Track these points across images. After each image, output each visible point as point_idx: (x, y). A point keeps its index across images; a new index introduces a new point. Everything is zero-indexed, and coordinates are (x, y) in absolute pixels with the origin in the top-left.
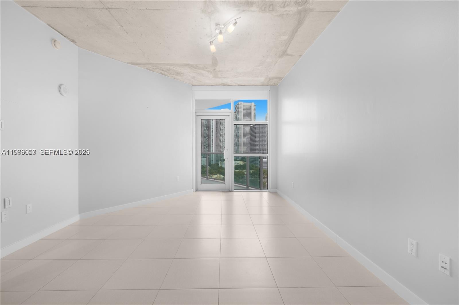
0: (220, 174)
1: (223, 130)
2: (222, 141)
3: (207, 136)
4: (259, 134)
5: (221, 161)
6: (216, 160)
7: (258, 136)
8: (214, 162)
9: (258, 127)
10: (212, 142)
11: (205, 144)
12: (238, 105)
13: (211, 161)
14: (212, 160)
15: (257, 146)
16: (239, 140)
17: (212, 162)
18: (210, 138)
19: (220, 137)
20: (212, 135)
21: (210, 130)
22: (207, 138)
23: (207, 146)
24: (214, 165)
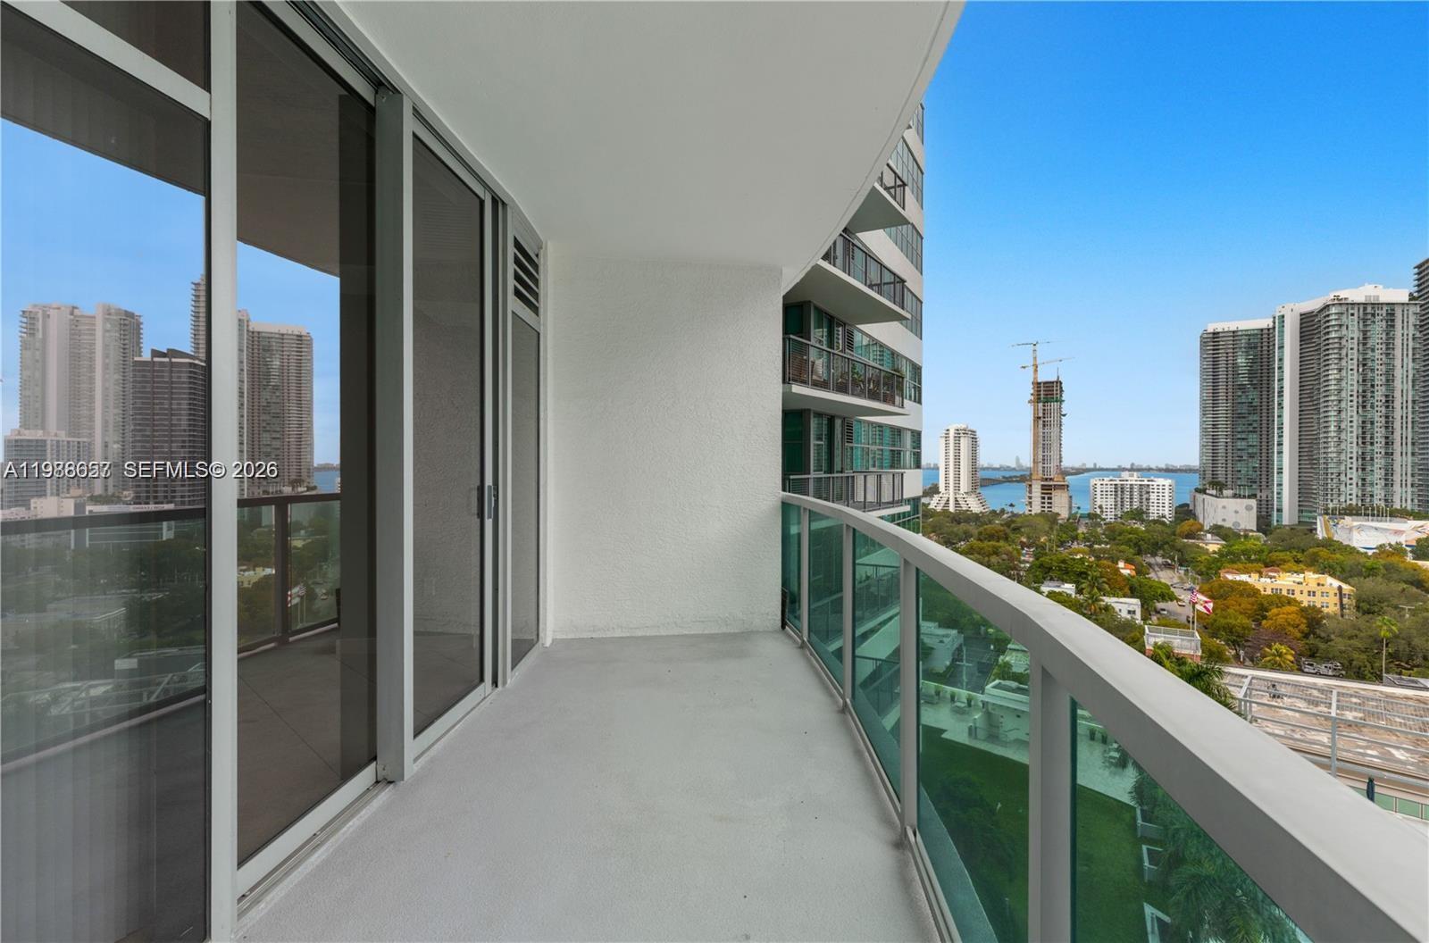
0: (1323, 574)
1: (1340, 380)
2: (1333, 429)
3: (1253, 409)
5: (1327, 514)
6: (1301, 511)
8: (1287, 518)
10: (1280, 436)
11: (1241, 444)
13: (1275, 512)
14: (1280, 510)
17: (1280, 517)
18: (1270, 422)
19: (1321, 410)
20: (1279, 404)
21: (1270, 388)
22: (1256, 417)
23: (1250, 451)
24: (1292, 529)
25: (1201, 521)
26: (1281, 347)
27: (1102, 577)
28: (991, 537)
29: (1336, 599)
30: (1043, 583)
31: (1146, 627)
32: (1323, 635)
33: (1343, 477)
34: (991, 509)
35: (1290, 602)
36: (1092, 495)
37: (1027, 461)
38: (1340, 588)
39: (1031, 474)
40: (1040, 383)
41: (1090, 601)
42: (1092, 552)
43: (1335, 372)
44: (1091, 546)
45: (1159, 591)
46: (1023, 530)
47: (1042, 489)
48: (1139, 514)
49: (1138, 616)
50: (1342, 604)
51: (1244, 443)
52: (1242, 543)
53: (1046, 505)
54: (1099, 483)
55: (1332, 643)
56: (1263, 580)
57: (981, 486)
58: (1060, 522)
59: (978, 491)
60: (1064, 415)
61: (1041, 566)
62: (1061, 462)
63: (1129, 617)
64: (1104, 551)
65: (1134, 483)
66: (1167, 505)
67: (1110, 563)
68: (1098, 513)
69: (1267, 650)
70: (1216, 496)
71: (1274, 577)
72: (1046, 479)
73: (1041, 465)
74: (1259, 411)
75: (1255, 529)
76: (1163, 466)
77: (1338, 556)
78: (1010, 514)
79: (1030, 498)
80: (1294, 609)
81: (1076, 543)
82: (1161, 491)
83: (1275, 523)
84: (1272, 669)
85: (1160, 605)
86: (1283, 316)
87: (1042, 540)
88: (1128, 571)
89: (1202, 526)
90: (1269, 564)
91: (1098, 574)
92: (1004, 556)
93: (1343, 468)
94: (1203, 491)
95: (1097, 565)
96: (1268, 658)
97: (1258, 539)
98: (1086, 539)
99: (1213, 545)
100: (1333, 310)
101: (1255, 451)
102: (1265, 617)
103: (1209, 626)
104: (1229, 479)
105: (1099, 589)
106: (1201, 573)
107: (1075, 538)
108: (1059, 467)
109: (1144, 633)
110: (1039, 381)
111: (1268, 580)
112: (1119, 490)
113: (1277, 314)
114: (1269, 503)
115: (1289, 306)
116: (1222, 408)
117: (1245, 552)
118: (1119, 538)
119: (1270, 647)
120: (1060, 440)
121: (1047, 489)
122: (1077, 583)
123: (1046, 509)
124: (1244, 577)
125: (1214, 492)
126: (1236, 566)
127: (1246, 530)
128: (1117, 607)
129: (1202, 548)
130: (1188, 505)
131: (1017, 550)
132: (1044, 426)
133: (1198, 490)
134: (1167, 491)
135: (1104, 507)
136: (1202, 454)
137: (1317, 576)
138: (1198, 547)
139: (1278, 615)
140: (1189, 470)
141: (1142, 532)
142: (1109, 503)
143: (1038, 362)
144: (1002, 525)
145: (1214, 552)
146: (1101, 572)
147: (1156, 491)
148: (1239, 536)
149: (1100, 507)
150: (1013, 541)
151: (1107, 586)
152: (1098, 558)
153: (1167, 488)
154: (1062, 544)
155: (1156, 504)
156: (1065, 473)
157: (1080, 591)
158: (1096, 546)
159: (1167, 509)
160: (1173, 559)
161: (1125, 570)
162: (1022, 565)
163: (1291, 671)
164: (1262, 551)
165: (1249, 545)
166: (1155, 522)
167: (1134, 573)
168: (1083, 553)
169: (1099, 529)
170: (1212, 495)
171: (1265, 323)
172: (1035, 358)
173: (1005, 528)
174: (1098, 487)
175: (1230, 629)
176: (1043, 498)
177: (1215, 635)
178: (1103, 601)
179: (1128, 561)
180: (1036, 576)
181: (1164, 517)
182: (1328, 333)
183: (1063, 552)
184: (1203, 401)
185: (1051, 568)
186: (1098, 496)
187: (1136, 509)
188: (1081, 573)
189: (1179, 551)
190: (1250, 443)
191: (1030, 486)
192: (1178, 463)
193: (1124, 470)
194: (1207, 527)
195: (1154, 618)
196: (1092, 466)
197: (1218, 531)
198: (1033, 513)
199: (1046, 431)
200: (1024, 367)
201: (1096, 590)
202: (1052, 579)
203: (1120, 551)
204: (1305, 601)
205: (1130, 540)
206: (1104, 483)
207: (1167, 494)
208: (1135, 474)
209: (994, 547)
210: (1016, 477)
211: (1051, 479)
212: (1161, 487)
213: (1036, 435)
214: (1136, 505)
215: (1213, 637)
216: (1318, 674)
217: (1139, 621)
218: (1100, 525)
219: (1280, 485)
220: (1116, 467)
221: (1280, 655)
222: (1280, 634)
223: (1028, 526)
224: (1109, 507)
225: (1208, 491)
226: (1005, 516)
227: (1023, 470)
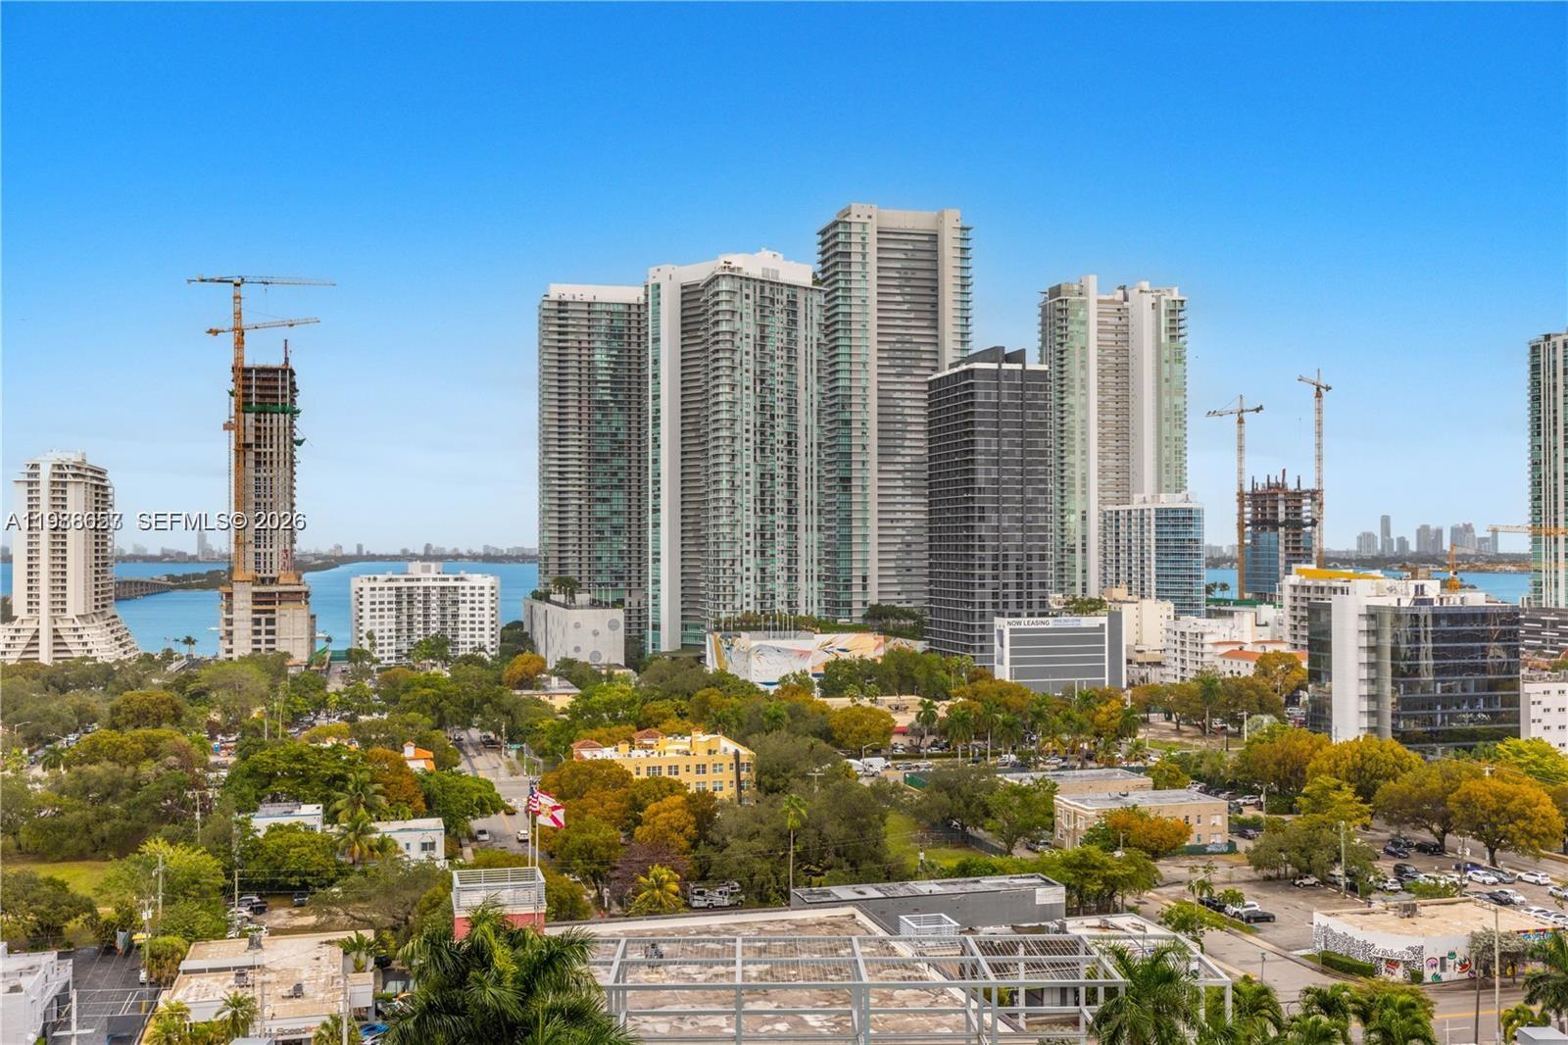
0: (715, 733)
1: (733, 403)
2: (724, 485)
3: (619, 447)
4: (997, 434)
5: (718, 629)
6: (685, 627)
7: (986, 452)
8: (667, 639)
9: (987, 386)
10: (656, 497)
11: (601, 510)
12: (840, 229)
13: (650, 631)
14: (656, 627)
15: (982, 519)
16: (849, 479)
17: (657, 637)
18: (642, 470)
19: (711, 454)
20: (655, 440)
21: (641, 410)
22: (623, 462)
23: (615, 522)
24: (674, 659)
25: (542, 653)
26: (656, 340)
27: (373, 782)
28: (140, 717)
29: (731, 775)
30: (256, 810)
31: (455, 874)
32: (717, 838)
33: (738, 568)
34: (142, 651)
35: (674, 788)
36: (354, 610)
37: (221, 542)
38: (737, 754)
39: (231, 570)
40: (249, 370)
41: (351, 836)
42: (357, 731)
43: (727, 389)
44: (352, 720)
45: (475, 797)
46: (213, 695)
47: (255, 603)
48: (438, 647)
49: (440, 852)
50: (739, 782)
51: (606, 507)
52: (605, 690)
53: (263, 637)
54: (367, 586)
55: (727, 851)
56: (637, 753)
57: (118, 599)
58: (292, 671)
59: (110, 612)
60: (299, 443)
61: (253, 772)
62: (293, 541)
63: (423, 856)
64: (377, 727)
65: (431, 583)
66: (487, 626)
67: (389, 752)
68: (366, 647)
69: (642, 879)
70: (565, 606)
71: (651, 747)
72: (263, 580)
73: (251, 548)
74: (626, 451)
75: (623, 664)
76: (479, 550)
77: (733, 700)
78: (185, 661)
79: (229, 622)
80: (679, 799)
81: (323, 714)
82: (477, 598)
83: (650, 652)
84: (652, 914)
85: (477, 824)
86: (658, 286)
87: (255, 715)
88: (422, 764)
89: (544, 662)
90: (644, 724)
91: (366, 776)
92: (173, 760)
93: (738, 553)
94: (543, 597)
95: (364, 759)
96: (643, 896)
97: (626, 680)
98: (343, 705)
99: (561, 698)
100: (724, 285)
101: (621, 521)
102: (638, 822)
103: (558, 853)
104: (585, 574)
105: (369, 808)
106: (542, 753)
107: (321, 705)
108: (288, 553)
109: (451, 887)
110: (248, 363)
111: (642, 753)
112: (404, 598)
113: (651, 282)
114: (641, 613)
115: (667, 269)
116: (573, 443)
117: (609, 707)
118: (403, 697)
119: (646, 873)
120: (292, 496)
121: (265, 602)
122: (326, 800)
123: (263, 646)
124: (607, 753)
125: (561, 598)
126: (595, 733)
127: (609, 666)
128: (401, 839)
129: (544, 704)
130: (520, 624)
131: (201, 742)
132: (258, 463)
133: (537, 596)
134: (487, 598)
135: (377, 634)
136: (543, 527)
137: (708, 737)
138: (539, 703)
139: (657, 813)
140: (521, 557)
141: (447, 682)
142: (386, 627)
143: (246, 322)
144: (166, 687)
145: (564, 711)
146: (372, 772)
147: (468, 598)
148: (601, 676)
149: (370, 636)
150: (192, 723)
151: (382, 800)
152: (366, 743)
153: (487, 592)
154: (295, 719)
155: (468, 626)
156: (301, 566)
157: (331, 817)
158: (363, 718)
159: (487, 633)
160: (498, 732)
161: (417, 761)
162: (212, 776)
163: (673, 912)
164: (633, 702)
165: (615, 692)
166: (468, 660)
167: (431, 766)
168: (339, 734)
169: (368, 684)
170: (558, 604)
171: (633, 294)
172: (238, 315)
173: (175, 694)
174: (366, 593)
175: (588, 852)
176: (257, 622)
177: (565, 868)
178: (374, 830)
179: (422, 743)
180: (243, 797)
181: (482, 649)
182: (717, 323)
183: (300, 739)
184: (544, 427)
185: (272, 776)
186: (367, 614)
187: (435, 637)
188: (336, 778)
189: (508, 713)
190: (615, 508)
191: (230, 595)
192: (504, 544)
193: (413, 557)
194: (551, 666)
195: (468, 851)
196: (354, 551)
197: (570, 670)
198: (235, 656)
199: (262, 474)
200: (214, 332)
201: (362, 811)
202: (275, 799)
203: (408, 725)
204: (692, 782)
205: (424, 700)
206: (377, 585)
207: (487, 605)
208: (433, 565)
209: (148, 739)
210: (196, 576)
211: (273, 580)
212: (477, 592)
213: (241, 484)
214: (434, 628)
215: (562, 872)
216: (712, 909)
217: (441, 863)
218: (369, 673)
219: (656, 582)
220: (397, 552)
221: (660, 885)
222: (659, 850)
223: (224, 686)
224: (386, 634)
225: (552, 597)
226: (174, 667)
227: (216, 561)
